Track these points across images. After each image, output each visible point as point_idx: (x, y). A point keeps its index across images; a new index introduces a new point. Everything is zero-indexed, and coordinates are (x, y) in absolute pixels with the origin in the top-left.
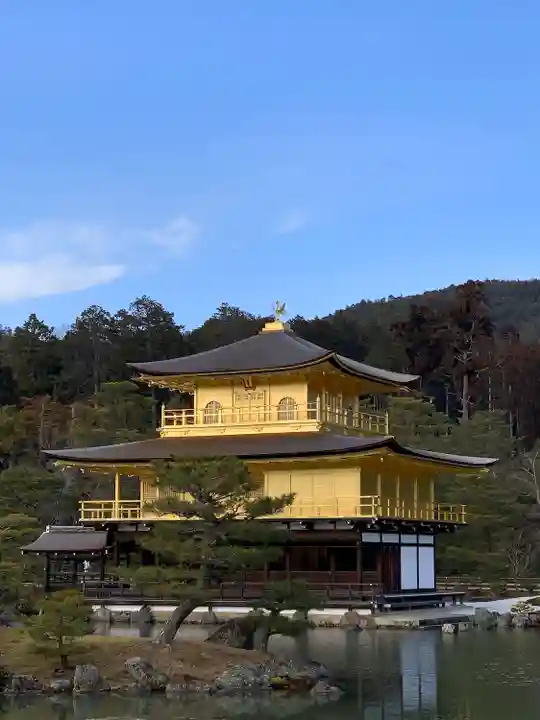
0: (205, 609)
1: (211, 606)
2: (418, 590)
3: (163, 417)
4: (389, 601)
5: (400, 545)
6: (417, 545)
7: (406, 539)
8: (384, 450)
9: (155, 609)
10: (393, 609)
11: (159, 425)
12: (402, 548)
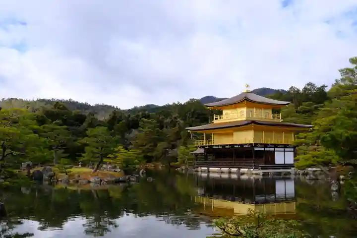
0: (219, 169)
1: (221, 168)
2: (285, 164)
3: (214, 118)
4: (261, 166)
5: (274, 151)
6: (284, 151)
7: (276, 149)
8: (253, 124)
9: (210, 168)
10: (262, 169)
11: (213, 120)
12: (276, 152)
